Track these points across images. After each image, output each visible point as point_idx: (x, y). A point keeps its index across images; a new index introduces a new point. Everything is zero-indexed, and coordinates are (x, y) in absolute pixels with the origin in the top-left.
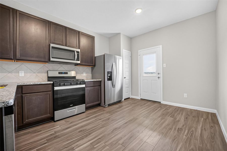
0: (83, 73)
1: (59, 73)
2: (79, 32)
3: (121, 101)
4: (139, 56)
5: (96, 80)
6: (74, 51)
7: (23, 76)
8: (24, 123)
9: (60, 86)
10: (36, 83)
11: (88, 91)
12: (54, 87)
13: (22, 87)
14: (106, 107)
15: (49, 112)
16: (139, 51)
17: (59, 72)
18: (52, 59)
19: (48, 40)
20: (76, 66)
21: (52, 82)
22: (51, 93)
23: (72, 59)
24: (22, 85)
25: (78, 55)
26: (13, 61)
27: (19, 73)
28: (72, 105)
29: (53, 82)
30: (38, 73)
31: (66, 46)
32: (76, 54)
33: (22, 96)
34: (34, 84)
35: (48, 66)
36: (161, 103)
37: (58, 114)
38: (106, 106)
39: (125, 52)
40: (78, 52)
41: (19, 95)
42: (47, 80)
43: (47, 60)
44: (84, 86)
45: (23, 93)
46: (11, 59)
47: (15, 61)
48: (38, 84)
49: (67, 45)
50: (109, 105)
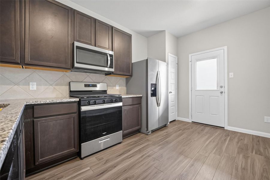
0: (115, 86)
1: (86, 86)
2: (112, 27)
3: (167, 125)
4: (190, 63)
5: (135, 96)
6: (106, 54)
7: (36, 89)
8: (36, 164)
9: (89, 104)
10: (55, 101)
11: (126, 112)
12: (81, 107)
13: (33, 107)
14: (149, 134)
15: (73, 145)
16: (190, 55)
17: (85, 84)
18: (76, 65)
19: (71, 37)
20: (106, 76)
21: (78, 100)
22: (76, 115)
23: (104, 65)
24: (33, 103)
25: (111, 60)
26: (20, 68)
27: (29, 85)
28: (105, 133)
29: (80, 100)
30: (57, 85)
31: (95, 46)
32: (109, 58)
33: (33, 121)
34: (52, 102)
35: (71, 75)
36: (225, 128)
37: (87, 147)
38: (149, 132)
39: (170, 56)
40: (111, 56)
41: (29, 120)
42: (68, 95)
43: (69, 66)
44: (120, 104)
45: (34, 117)
46: (17, 63)
47: (24, 66)
48: (58, 102)
49: (97, 45)
50: (153, 131)
